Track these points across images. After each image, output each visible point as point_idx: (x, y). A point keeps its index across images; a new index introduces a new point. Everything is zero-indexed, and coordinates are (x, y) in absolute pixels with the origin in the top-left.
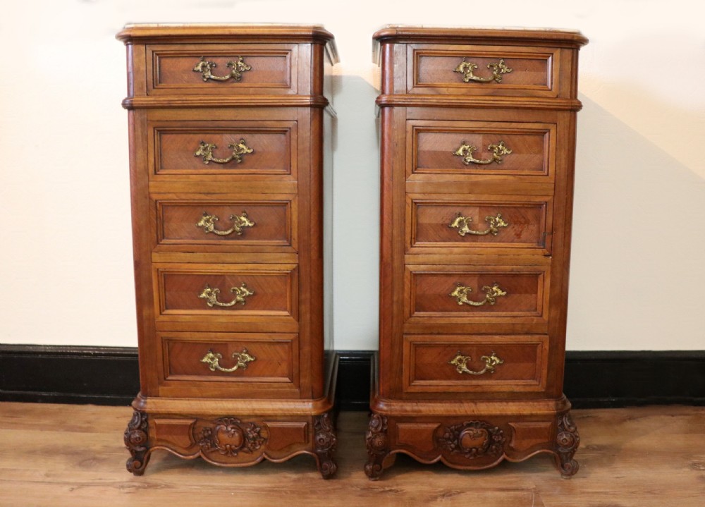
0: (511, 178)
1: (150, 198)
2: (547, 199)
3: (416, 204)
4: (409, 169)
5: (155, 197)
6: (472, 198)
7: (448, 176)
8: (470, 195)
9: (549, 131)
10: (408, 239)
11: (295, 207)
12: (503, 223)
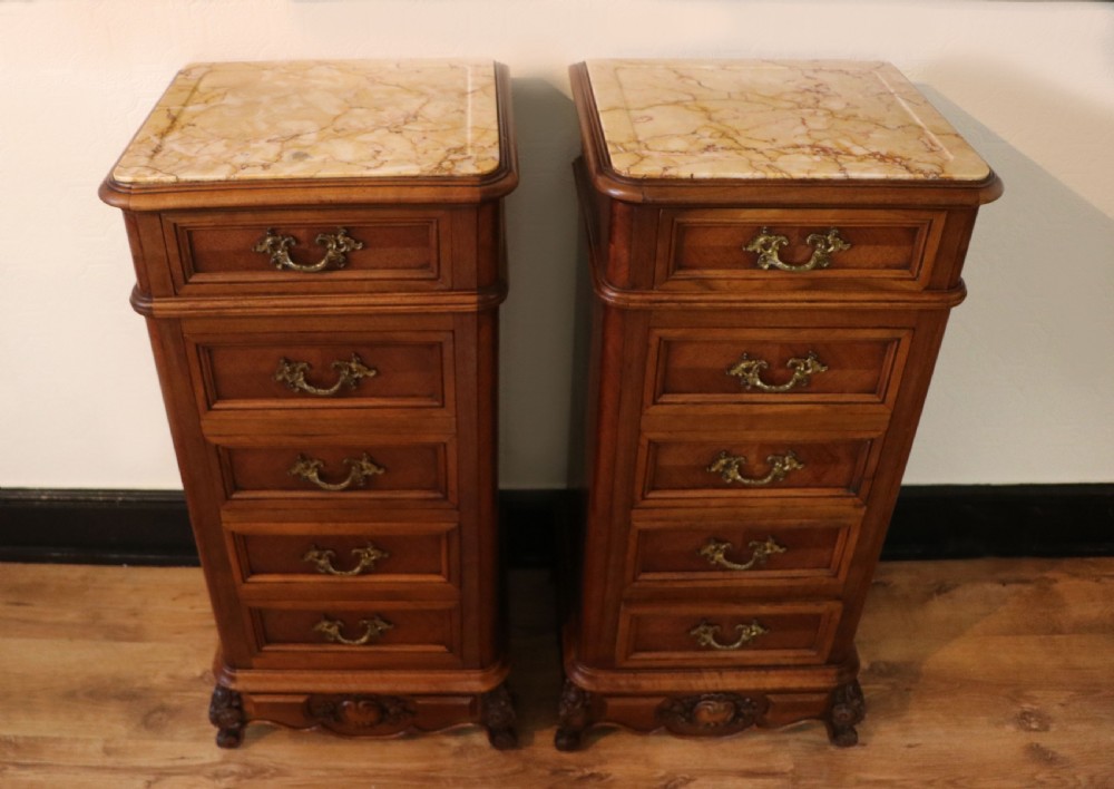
0: (819, 407)
1: (205, 442)
2: (874, 435)
3: (655, 446)
4: (648, 398)
5: (214, 440)
6: (751, 436)
7: (714, 405)
8: (749, 432)
9: (899, 340)
10: (638, 489)
11: (452, 451)
12: (795, 465)
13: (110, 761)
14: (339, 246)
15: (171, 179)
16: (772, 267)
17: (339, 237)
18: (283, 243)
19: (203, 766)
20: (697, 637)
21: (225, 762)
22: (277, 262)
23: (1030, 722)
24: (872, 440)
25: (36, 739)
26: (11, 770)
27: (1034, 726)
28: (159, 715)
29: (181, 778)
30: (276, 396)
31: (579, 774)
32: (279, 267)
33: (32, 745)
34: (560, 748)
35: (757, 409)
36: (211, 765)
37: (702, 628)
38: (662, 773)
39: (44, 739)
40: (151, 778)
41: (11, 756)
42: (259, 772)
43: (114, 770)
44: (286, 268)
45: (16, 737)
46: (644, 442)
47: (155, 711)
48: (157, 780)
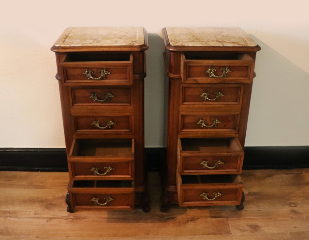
0: (223, 105)
1: (71, 115)
2: (238, 113)
3: (183, 116)
4: (181, 103)
5: (73, 115)
6: (207, 113)
7: (197, 105)
8: (206, 112)
9: (241, 87)
10: (180, 128)
11: (133, 118)
12: (219, 122)
13: (37, 216)
14: (104, 73)
15: (69, 46)
16: (213, 77)
17: (104, 71)
18: (90, 72)
19: (63, 217)
20: (202, 196)
21: (69, 216)
22: (88, 77)
23: (292, 205)
24: (237, 114)
25: (15, 211)
26: (8, 218)
27: (293, 206)
28: (50, 205)
29: (57, 220)
30: (89, 103)
31: (167, 217)
32: (89, 79)
33: (14, 212)
34: (162, 211)
35: (208, 106)
36: (65, 216)
37: (203, 194)
38: (190, 217)
39: (18, 211)
40: (49, 220)
41: (8, 215)
42: (78, 218)
43: (38, 218)
44: (91, 79)
45: (9, 211)
46: (180, 115)
47: (49, 204)
48: (50, 220)
